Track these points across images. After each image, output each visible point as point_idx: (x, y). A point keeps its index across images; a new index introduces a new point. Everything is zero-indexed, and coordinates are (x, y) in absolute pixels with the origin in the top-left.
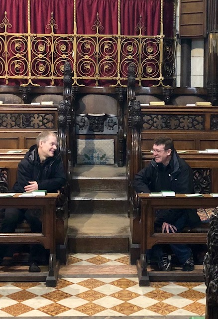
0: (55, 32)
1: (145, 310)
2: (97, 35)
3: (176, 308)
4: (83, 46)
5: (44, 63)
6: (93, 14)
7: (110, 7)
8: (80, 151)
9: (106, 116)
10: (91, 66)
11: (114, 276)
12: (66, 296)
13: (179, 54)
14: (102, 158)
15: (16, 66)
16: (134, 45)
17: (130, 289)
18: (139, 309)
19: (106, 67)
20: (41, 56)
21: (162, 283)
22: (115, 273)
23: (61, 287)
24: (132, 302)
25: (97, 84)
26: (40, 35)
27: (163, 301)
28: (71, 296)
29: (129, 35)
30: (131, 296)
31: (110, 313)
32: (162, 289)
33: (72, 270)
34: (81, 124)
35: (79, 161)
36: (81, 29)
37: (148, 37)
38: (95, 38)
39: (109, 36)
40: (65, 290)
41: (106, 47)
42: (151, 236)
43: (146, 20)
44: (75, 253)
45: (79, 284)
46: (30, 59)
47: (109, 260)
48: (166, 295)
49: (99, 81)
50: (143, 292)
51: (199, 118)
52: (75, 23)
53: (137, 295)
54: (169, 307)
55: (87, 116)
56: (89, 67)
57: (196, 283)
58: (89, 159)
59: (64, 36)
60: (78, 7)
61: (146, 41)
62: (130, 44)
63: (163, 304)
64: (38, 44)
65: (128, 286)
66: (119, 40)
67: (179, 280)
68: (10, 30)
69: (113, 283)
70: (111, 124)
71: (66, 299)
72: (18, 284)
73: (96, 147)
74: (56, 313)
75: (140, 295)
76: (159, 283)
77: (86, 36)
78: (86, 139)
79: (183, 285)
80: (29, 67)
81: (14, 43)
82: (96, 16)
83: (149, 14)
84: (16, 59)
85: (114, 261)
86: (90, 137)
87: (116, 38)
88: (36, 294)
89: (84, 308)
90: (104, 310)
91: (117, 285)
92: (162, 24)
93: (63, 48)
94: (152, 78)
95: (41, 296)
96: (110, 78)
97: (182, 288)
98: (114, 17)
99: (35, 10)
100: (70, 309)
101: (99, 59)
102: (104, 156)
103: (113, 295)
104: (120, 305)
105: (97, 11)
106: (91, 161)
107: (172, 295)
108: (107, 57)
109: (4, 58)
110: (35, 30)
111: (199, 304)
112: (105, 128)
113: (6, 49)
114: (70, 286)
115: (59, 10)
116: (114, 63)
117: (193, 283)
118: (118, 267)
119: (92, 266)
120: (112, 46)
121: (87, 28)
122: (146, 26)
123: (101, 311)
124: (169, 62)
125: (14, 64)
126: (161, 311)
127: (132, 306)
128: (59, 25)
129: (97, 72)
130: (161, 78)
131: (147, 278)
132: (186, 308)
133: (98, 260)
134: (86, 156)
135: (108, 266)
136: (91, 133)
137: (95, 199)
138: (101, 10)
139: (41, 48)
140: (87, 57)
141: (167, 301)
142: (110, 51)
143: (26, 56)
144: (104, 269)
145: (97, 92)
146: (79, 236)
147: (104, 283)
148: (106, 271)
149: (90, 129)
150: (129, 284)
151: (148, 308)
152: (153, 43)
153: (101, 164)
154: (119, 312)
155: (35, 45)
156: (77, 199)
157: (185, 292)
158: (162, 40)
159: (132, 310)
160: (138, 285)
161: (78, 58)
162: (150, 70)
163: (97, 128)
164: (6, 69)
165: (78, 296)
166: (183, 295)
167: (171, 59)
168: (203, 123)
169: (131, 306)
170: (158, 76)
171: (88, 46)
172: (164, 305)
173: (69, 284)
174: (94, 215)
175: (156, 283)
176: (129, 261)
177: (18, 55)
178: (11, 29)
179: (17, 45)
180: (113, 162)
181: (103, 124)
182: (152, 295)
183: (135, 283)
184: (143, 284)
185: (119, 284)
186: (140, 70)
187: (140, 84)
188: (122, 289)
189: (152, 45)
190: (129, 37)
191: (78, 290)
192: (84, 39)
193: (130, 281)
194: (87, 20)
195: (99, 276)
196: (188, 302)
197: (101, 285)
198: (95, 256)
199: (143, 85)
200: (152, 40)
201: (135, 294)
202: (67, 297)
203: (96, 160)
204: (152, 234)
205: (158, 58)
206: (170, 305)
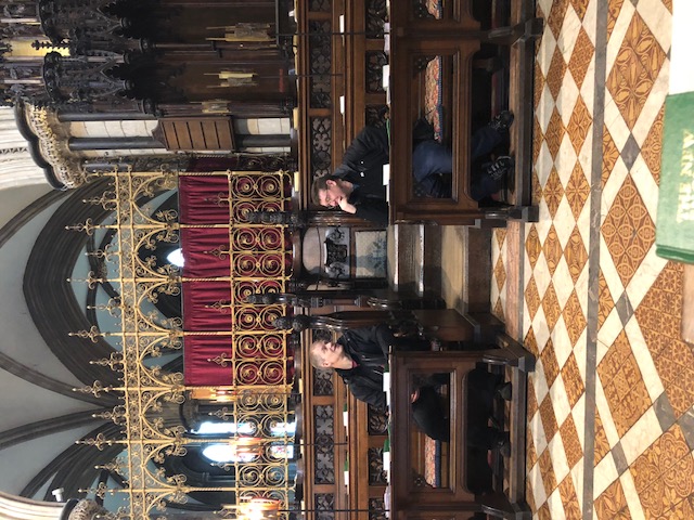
0: (229, 303)
1: (579, 223)
2: (231, 253)
3: (578, 165)
4: (245, 269)
5: (267, 315)
6: (207, 257)
7: (198, 237)
8: (371, 274)
9: (328, 242)
10: (269, 259)
11: (522, 258)
12: (550, 347)
13: (258, 150)
14: (379, 247)
15: (272, 348)
16: (242, 207)
17: (542, 238)
18: (576, 232)
19: (269, 242)
20: (258, 319)
21: (534, 184)
22: (518, 256)
23: (536, 348)
24: (564, 242)
25: (290, 252)
26: (233, 320)
27: (565, 187)
28: (550, 339)
29: (228, 213)
30: (553, 240)
31: (581, 286)
32: (544, 186)
33: (512, 317)
34: (338, 272)
35: (383, 275)
36: (224, 272)
37: (230, 189)
38: (234, 256)
39: (231, 238)
40: (541, 344)
41: (245, 242)
42: (457, 203)
43: (210, 192)
44: (490, 303)
45: (532, 318)
46: (263, 332)
47: (500, 258)
48: (554, 181)
49: (286, 249)
50: (547, 218)
51: (316, 124)
52: (217, 279)
53: (552, 230)
54: (575, 178)
55: (328, 264)
56: (270, 262)
57: (535, 127)
58: (380, 263)
59: (233, 292)
60: (199, 276)
61: (236, 193)
62: (240, 213)
63: (568, 188)
64: (244, 323)
65: (537, 240)
66: (236, 226)
67: (530, 157)
68: (229, 355)
69: (533, 265)
70: (338, 235)
71: (556, 350)
72: (529, 411)
73: (364, 255)
74: (580, 380)
75: (552, 225)
76: (534, 189)
77: (232, 266)
78: (355, 266)
79: (539, 151)
80: (271, 333)
81: (245, 351)
82: (209, 254)
83: (201, 189)
84: (263, 348)
85: (503, 251)
86: (353, 262)
87: (234, 229)
88: (545, 394)
89: (572, 330)
90: (576, 296)
91: (536, 258)
92: (214, 173)
93: (247, 293)
94: (281, 185)
95: (550, 387)
96: (282, 236)
97: (543, 152)
98: (209, 232)
99: (202, 326)
100: (572, 354)
101: (260, 250)
102: (376, 245)
103: (552, 270)
104: (569, 265)
105: (202, 252)
106: (382, 260)
107: (554, 170)
108: (257, 240)
109: (262, 362)
110: (228, 326)
111: (570, 124)
112: (342, 243)
113: (252, 360)
114: (535, 333)
115: (202, 298)
116: (264, 232)
117: (535, 133)
118: (509, 249)
119: (508, 287)
120: (244, 235)
121: (223, 264)
122: (217, 193)
123: (577, 301)
124: (267, 163)
125: (270, 351)
126: (582, 195)
127: (571, 244)
128: (221, 298)
129: (276, 252)
130: (280, 173)
131: (525, 211)
132: (578, 147)
133: (500, 275)
134: (376, 266)
135: (508, 261)
136: (348, 259)
137: (422, 264)
138: (200, 248)
139: (249, 319)
140: (258, 265)
141: (565, 181)
142: (249, 237)
143: (259, 337)
144: (512, 270)
145: (299, 253)
146: (465, 299)
147: (532, 279)
148: (515, 269)
149: (344, 260)
150: (534, 238)
151: (576, 217)
152: (237, 185)
153: (386, 248)
154: (581, 270)
155: (246, 326)
156: (421, 288)
157: (550, 147)
158: (234, 173)
159: (578, 246)
160: (536, 224)
161: (258, 275)
162: (271, 188)
163: (342, 253)
164: (275, 359)
165: (551, 329)
166: (554, 151)
167: (263, 160)
168: (322, 119)
169: (572, 246)
170: (278, 176)
171: (245, 263)
172: (572, 187)
173: (532, 334)
174: (443, 267)
175: (534, 194)
176: (502, 229)
177: (259, 346)
178: (228, 353)
179: (247, 347)
180: (384, 233)
181: (336, 246)
182: (554, 204)
183: (533, 230)
184: (534, 218)
185: (534, 255)
186: (272, 199)
187: (289, 199)
188: (542, 253)
189: (239, 185)
190: (231, 214)
191: (541, 323)
192: (236, 268)
193: (530, 235)
194: (214, 265)
195: (521, 281)
196: (566, 143)
197: (534, 284)
198: (494, 275)
199: (290, 195)
200: (234, 185)
201: (550, 233)
202: (552, 348)
203: (381, 254)
204: (454, 202)
205: (255, 177)
206: (572, 177)
